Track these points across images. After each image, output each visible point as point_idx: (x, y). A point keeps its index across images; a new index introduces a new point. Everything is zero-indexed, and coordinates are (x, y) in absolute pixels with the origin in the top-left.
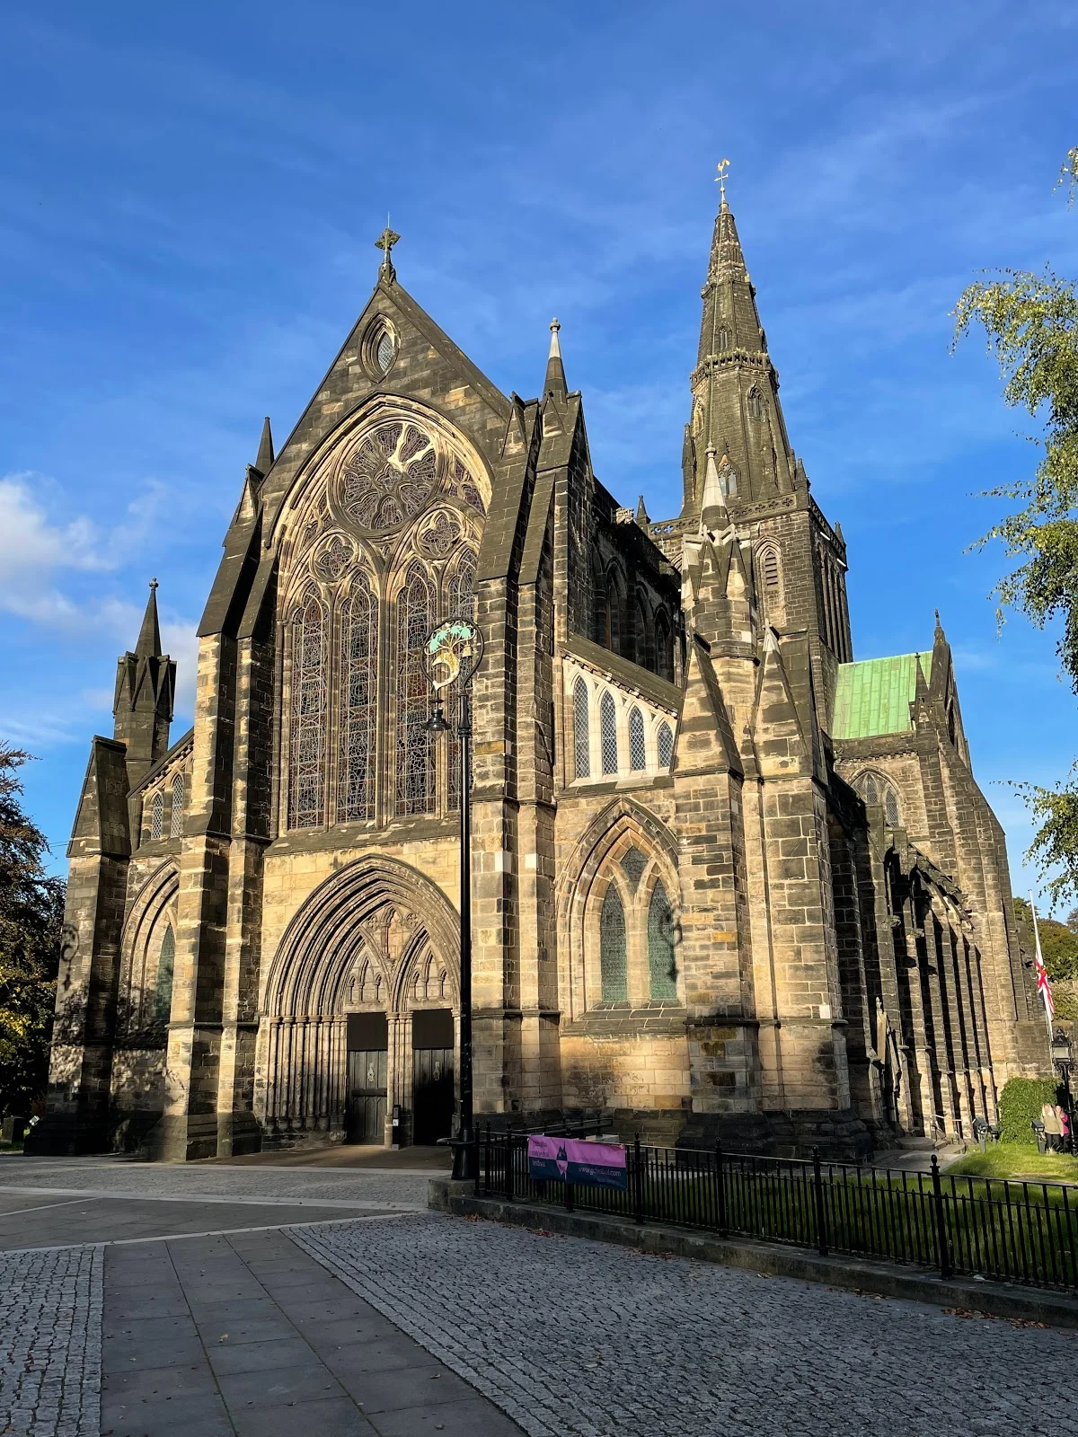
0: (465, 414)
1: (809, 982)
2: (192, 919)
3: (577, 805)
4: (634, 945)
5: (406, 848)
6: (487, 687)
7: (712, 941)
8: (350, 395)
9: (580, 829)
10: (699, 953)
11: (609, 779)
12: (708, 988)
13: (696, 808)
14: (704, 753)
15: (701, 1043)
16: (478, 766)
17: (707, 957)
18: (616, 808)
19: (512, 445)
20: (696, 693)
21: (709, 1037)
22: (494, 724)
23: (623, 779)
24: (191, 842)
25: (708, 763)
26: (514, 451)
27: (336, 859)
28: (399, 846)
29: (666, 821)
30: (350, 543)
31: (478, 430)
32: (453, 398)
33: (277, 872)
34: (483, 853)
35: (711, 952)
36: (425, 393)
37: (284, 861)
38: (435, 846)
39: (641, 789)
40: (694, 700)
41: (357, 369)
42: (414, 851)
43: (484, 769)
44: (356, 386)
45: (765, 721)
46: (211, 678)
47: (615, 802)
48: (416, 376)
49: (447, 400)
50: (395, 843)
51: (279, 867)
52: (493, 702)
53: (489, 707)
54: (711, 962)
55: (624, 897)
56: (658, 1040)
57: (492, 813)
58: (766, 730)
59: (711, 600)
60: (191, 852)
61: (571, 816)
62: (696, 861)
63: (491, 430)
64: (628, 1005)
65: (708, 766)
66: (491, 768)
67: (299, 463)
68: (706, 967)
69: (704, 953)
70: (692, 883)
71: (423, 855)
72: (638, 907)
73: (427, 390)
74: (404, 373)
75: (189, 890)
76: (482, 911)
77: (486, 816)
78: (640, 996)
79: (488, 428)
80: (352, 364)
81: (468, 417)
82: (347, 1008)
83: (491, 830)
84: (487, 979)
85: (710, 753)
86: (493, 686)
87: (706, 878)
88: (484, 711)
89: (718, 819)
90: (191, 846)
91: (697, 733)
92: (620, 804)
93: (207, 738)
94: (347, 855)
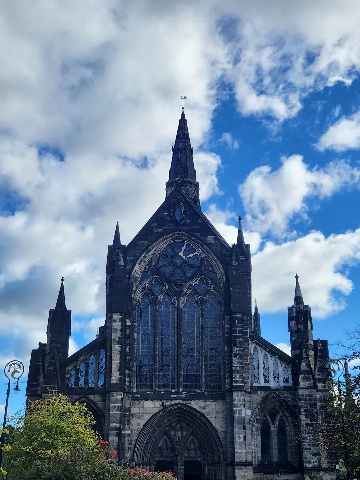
0: (214, 246)
1: (333, 457)
2: (117, 423)
3: (257, 393)
4: (274, 442)
5: (193, 402)
6: (237, 350)
7: (312, 443)
8: (166, 227)
9: (258, 401)
10: (307, 447)
11: (267, 384)
12: (311, 458)
13: (306, 399)
14: (308, 382)
15: (309, 476)
16: (234, 378)
17: (310, 449)
18: (271, 395)
19: (234, 262)
20: (304, 362)
21: (311, 474)
22: (239, 364)
23: (272, 386)
24: (115, 394)
25: (310, 385)
26: (235, 265)
27: (163, 403)
28: (190, 401)
29: (289, 402)
30: (163, 282)
31: (219, 253)
32: (209, 239)
33: (137, 406)
34: (237, 409)
35: (311, 447)
36: (198, 234)
37: (140, 403)
38: (205, 402)
39: (280, 390)
40: (304, 364)
41: (168, 218)
42: (196, 403)
43: (236, 379)
44: (168, 224)
45: (318, 372)
46: (119, 329)
47: (270, 394)
48: (194, 227)
49: (206, 239)
50: (188, 400)
51: (138, 404)
52: (239, 356)
53: (238, 358)
54: (311, 450)
55: (271, 425)
56: (286, 474)
57: (241, 395)
58: (319, 375)
59: (303, 329)
60: (114, 397)
61: (255, 396)
62: (306, 417)
63: (224, 254)
64: (272, 462)
65: (309, 386)
66: (239, 379)
67: (143, 248)
68: (309, 452)
69: (309, 447)
70: (305, 424)
71: (200, 405)
72: (276, 429)
73: (198, 233)
74: (189, 225)
75: (114, 412)
76: (238, 429)
77: (238, 396)
78: (277, 459)
79: (223, 253)
80: (167, 216)
81: (215, 247)
82: (157, 459)
83: (240, 401)
84: (240, 453)
85: (310, 382)
86: (239, 350)
87: (310, 423)
88: (236, 359)
89: (313, 404)
90: (115, 395)
91: (306, 375)
92: (272, 394)
93: (118, 354)
94: (168, 402)
